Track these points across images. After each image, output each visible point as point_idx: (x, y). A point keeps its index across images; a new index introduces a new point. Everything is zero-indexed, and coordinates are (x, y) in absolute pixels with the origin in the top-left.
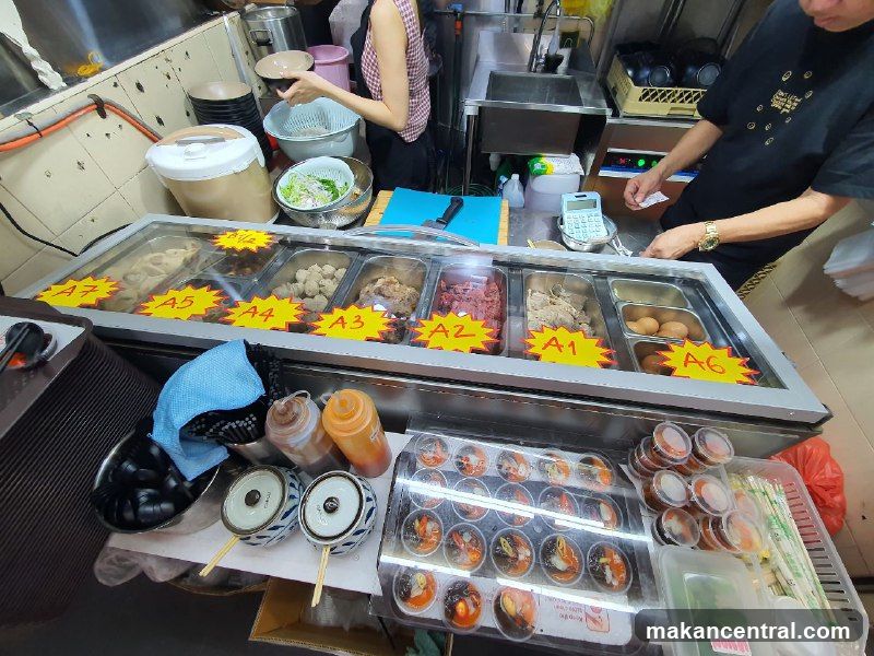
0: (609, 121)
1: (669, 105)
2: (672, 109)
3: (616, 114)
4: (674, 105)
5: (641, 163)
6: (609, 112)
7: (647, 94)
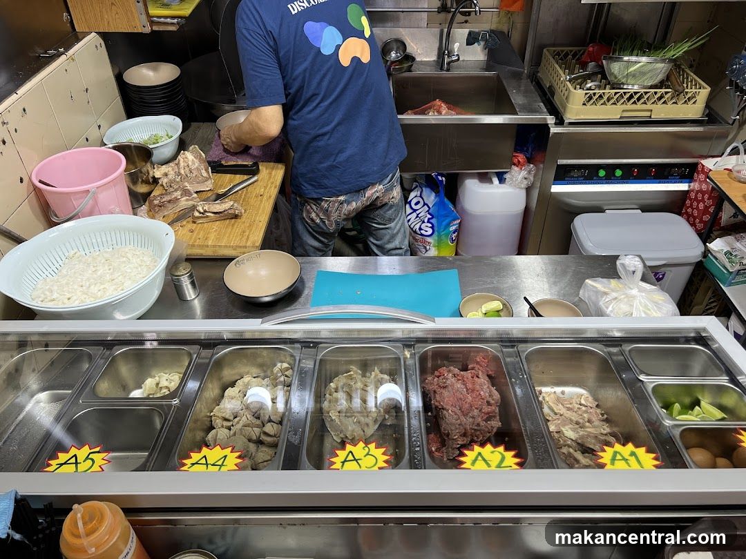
0: (554, 130)
1: (619, 107)
2: (624, 111)
3: (560, 122)
4: (624, 107)
5: (602, 173)
6: (551, 120)
7: (590, 98)
